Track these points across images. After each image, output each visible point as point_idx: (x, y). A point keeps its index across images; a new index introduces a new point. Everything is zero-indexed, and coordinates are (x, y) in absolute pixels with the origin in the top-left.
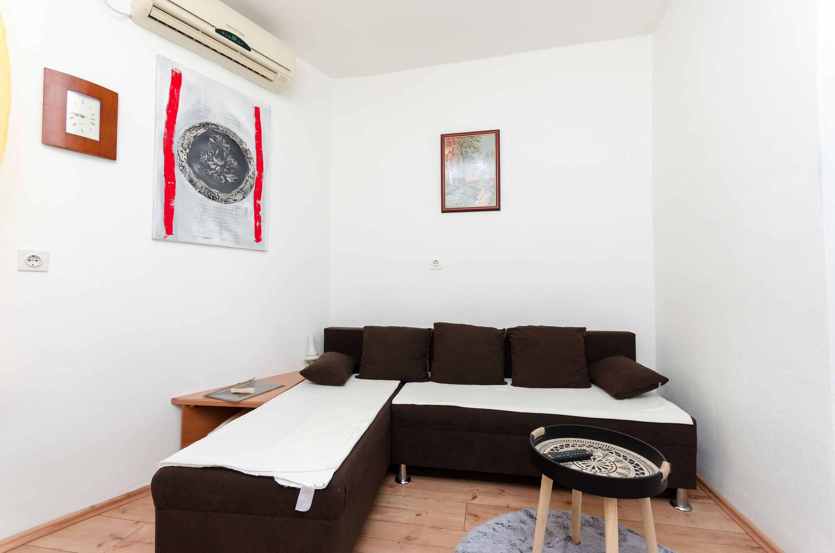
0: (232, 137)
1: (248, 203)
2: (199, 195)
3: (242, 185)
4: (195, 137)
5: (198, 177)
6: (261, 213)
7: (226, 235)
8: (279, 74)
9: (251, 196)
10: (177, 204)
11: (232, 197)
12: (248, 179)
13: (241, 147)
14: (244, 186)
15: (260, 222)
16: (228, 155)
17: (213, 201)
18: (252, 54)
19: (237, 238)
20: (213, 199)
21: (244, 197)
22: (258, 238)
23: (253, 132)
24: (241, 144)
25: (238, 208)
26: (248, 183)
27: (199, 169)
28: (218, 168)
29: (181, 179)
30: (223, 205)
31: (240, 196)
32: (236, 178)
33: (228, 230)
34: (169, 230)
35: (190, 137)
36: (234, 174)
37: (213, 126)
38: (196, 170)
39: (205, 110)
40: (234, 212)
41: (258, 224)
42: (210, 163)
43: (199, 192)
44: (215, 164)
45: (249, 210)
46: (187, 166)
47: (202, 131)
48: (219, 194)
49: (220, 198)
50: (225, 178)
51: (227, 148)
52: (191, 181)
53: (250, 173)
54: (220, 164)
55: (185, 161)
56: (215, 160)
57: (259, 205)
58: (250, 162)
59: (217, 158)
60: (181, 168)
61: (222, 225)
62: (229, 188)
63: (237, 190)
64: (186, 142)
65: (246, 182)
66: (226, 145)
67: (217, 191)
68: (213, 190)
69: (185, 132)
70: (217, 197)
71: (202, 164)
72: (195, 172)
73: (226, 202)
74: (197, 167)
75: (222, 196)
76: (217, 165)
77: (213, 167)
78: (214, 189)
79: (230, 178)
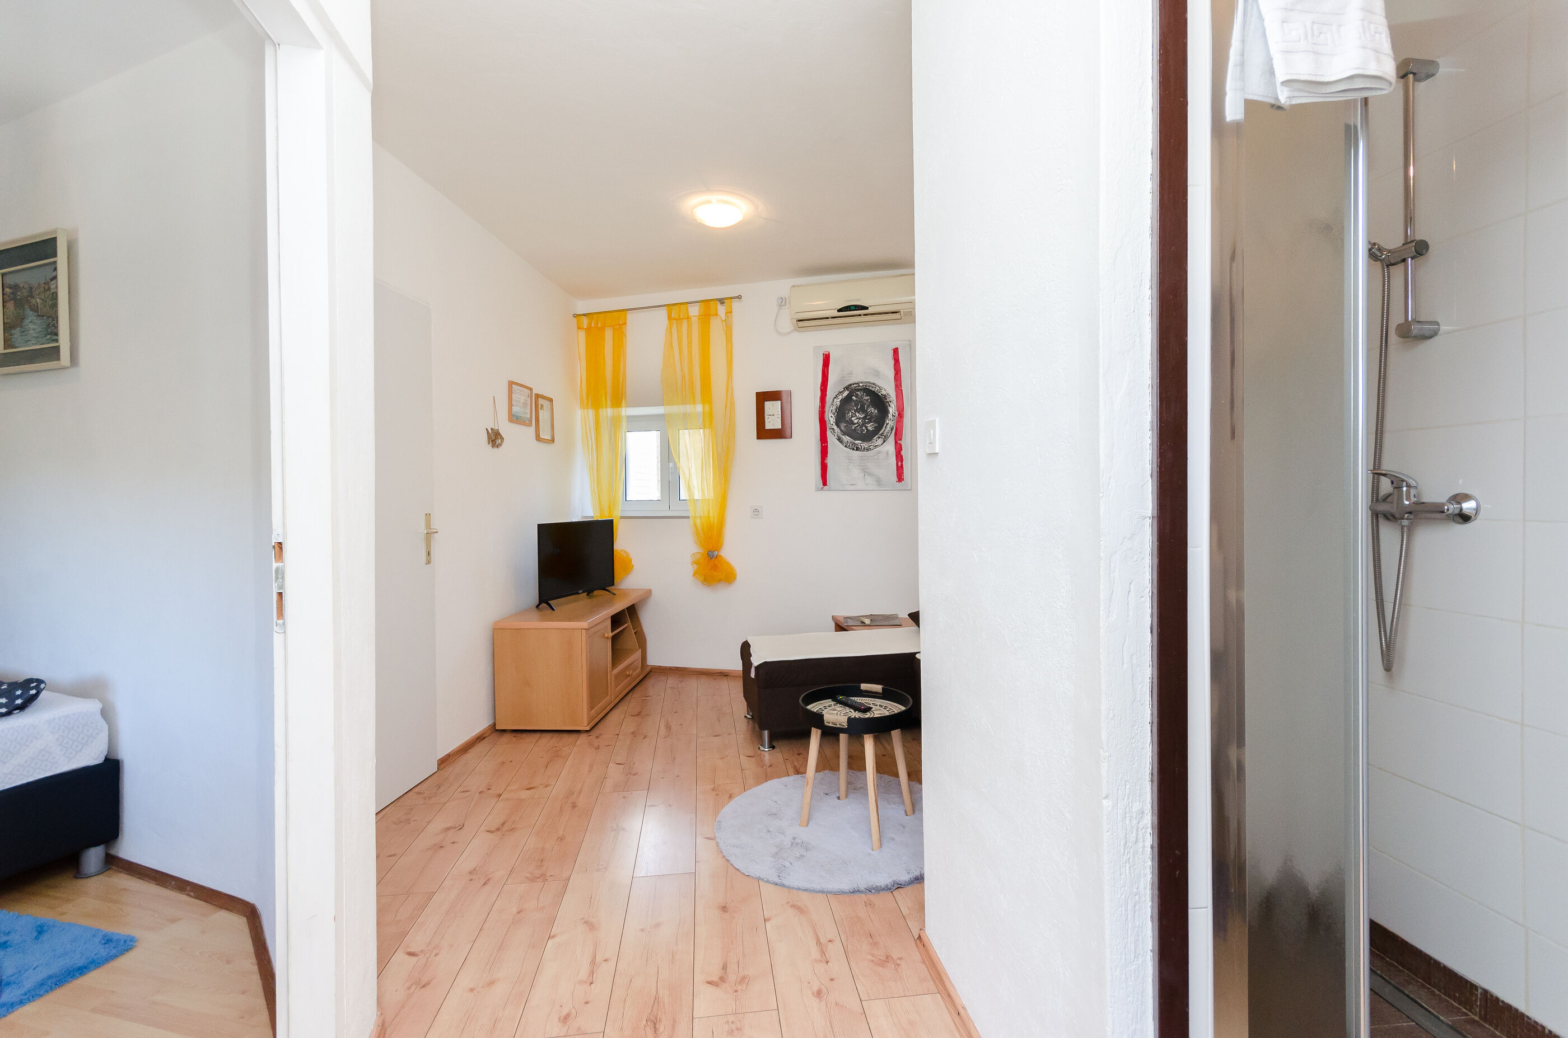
0: (871, 388)
1: (890, 447)
2: (846, 448)
3: (883, 430)
4: (841, 401)
5: (844, 434)
6: (903, 453)
7: (869, 480)
8: (902, 311)
9: (892, 439)
10: (829, 461)
11: (873, 444)
12: (888, 422)
13: (880, 394)
14: (885, 430)
15: (902, 462)
16: (868, 407)
17: (857, 451)
18: (870, 310)
19: (879, 482)
20: (857, 450)
21: (884, 441)
22: (900, 478)
23: (891, 373)
24: (879, 392)
25: (879, 452)
26: (889, 425)
27: (845, 427)
28: (860, 421)
29: (831, 438)
30: (865, 453)
31: (880, 441)
32: (877, 425)
33: (870, 474)
34: (825, 483)
35: (838, 402)
36: (875, 422)
37: (855, 386)
38: (843, 428)
39: (848, 374)
40: (876, 457)
41: (900, 464)
42: (853, 419)
43: (846, 446)
44: (857, 418)
45: (890, 452)
46: (835, 427)
47: (846, 393)
48: (861, 445)
49: (863, 447)
50: (866, 427)
51: (867, 400)
52: (839, 439)
53: (890, 416)
54: (862, 417)
55: (834, 424)
56: (857, 414)
57: (901, 445)
58: (889, 405)
59: (859, 413)
60: (832, 430)
61: (865, 472)
62: (868, 437)
63: (877, 436)
64: (835, 407)
65: (886, 426)
66: (867, 398)
67: (861, 442)
68: (856, 442)
69: (834, 400)
70: (860, 447)
71: (847, 422)
72: (841, 431)
73: (868, 450)
74: (843, 425)
75: (865, 445)
76: (859, 418)
77: (856, 421)
78: (857, 440)
79: (870, 427)
